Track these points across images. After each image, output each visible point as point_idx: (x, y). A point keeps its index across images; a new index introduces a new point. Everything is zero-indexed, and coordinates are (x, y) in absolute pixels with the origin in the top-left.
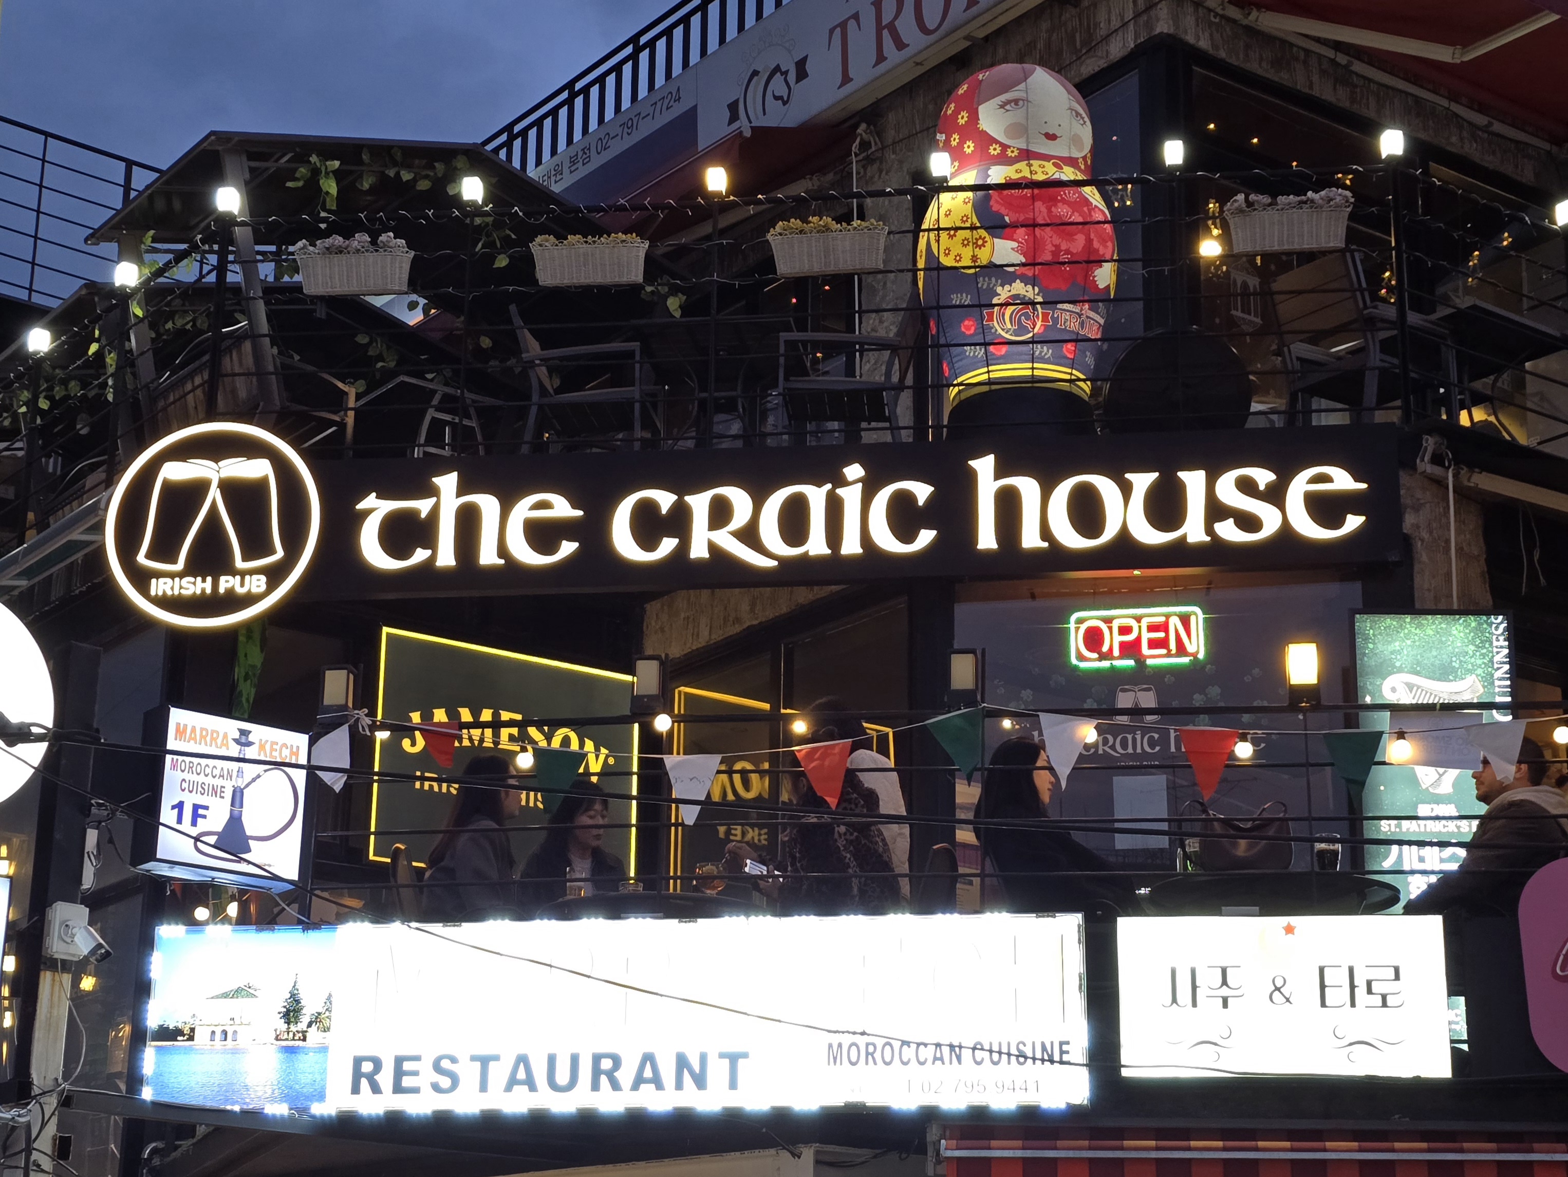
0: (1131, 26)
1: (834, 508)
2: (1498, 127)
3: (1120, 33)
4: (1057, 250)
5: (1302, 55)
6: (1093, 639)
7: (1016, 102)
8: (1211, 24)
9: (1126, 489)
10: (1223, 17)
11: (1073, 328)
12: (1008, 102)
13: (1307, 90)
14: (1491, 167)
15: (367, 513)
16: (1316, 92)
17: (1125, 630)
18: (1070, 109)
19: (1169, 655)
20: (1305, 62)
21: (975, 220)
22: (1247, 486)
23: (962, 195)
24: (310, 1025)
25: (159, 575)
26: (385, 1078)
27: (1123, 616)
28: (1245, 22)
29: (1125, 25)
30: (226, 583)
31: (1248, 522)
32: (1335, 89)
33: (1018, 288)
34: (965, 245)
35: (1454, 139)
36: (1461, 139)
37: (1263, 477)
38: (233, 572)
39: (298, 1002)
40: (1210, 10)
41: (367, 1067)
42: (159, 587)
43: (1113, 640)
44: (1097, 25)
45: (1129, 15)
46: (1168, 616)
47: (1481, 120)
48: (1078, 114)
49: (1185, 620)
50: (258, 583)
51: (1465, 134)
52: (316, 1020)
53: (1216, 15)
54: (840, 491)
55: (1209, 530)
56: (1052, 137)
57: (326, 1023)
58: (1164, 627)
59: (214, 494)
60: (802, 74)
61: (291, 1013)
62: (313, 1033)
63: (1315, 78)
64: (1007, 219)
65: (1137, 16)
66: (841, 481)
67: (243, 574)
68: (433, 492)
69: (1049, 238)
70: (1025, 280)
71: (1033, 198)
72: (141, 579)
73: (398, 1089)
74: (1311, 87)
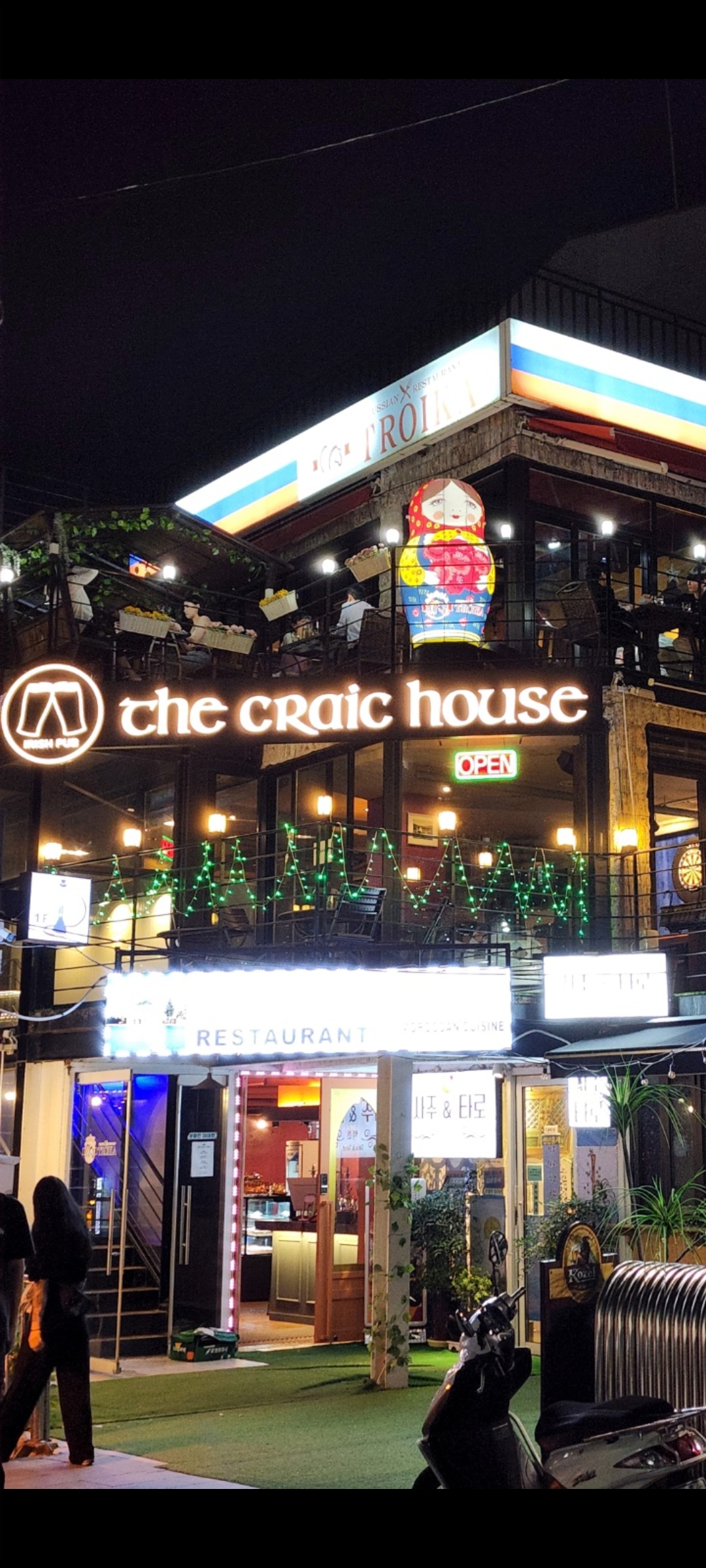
0: (500, 446)
1: (344, 706)
2: (693, 482)
3: (495, 449)
4: (455, 576)
5: (588, 456)
6: (466, 766)
7: (438, 501)
8: (539, 447)
9: (479, 697)
10: (544, 443)
11: (464, 611)
12: (435, 501)
13: (590, 475)
14: (690, 502)
15: (124, 708)
16: (595, 475)
17: (481, 761)
18: (467, 501)
19: (500, 774)
20: (589, 461)
21: (417, 562)
22: (533, 696)
23: (413, 549)
24: (178, 1016)
25: (26, 738)
26: (212, 1039)
27: (480, 754)
28: (556, 444)
29: (497, 445)
30: (60, 742)
31: (533, 713)
32: (605, 471)
33: (437, 594)
34: (413, 574)
35: (669, 491)
36: (674, 490)
37: (541, 691)
38: (62, 737)
39: (172, 1007)
40: (538, 440)
41: (203, 1035)
42: (28, 744)
43: (475, 766)
44: (485, 444)
45: (499, 441)
46: (500, 755)
47: (685, 480)
48: (471, 503)
49: (508, 758)
50: (74, 743)
51: (676, 487)
52: (180, 1014)
53: (541, 442)
54: (347, 698)
55: (516, 718)
56: (456, 517)
57: (185, 1016)
58: (497, 760)
59: (53, 702)
60: (347, 452)
61: (169, 1012)
62: (179, 1020)
63: (595, 468)
64: (431, 561)
65: (502, 442)
66: (347, 693)
67: (67, 738)
68: (156, 697)
69: (452, 570)
70: (440, 590)
71: (444, 551)
72: (19, 740)
73: (217, 1043)
74: (592, 473)
